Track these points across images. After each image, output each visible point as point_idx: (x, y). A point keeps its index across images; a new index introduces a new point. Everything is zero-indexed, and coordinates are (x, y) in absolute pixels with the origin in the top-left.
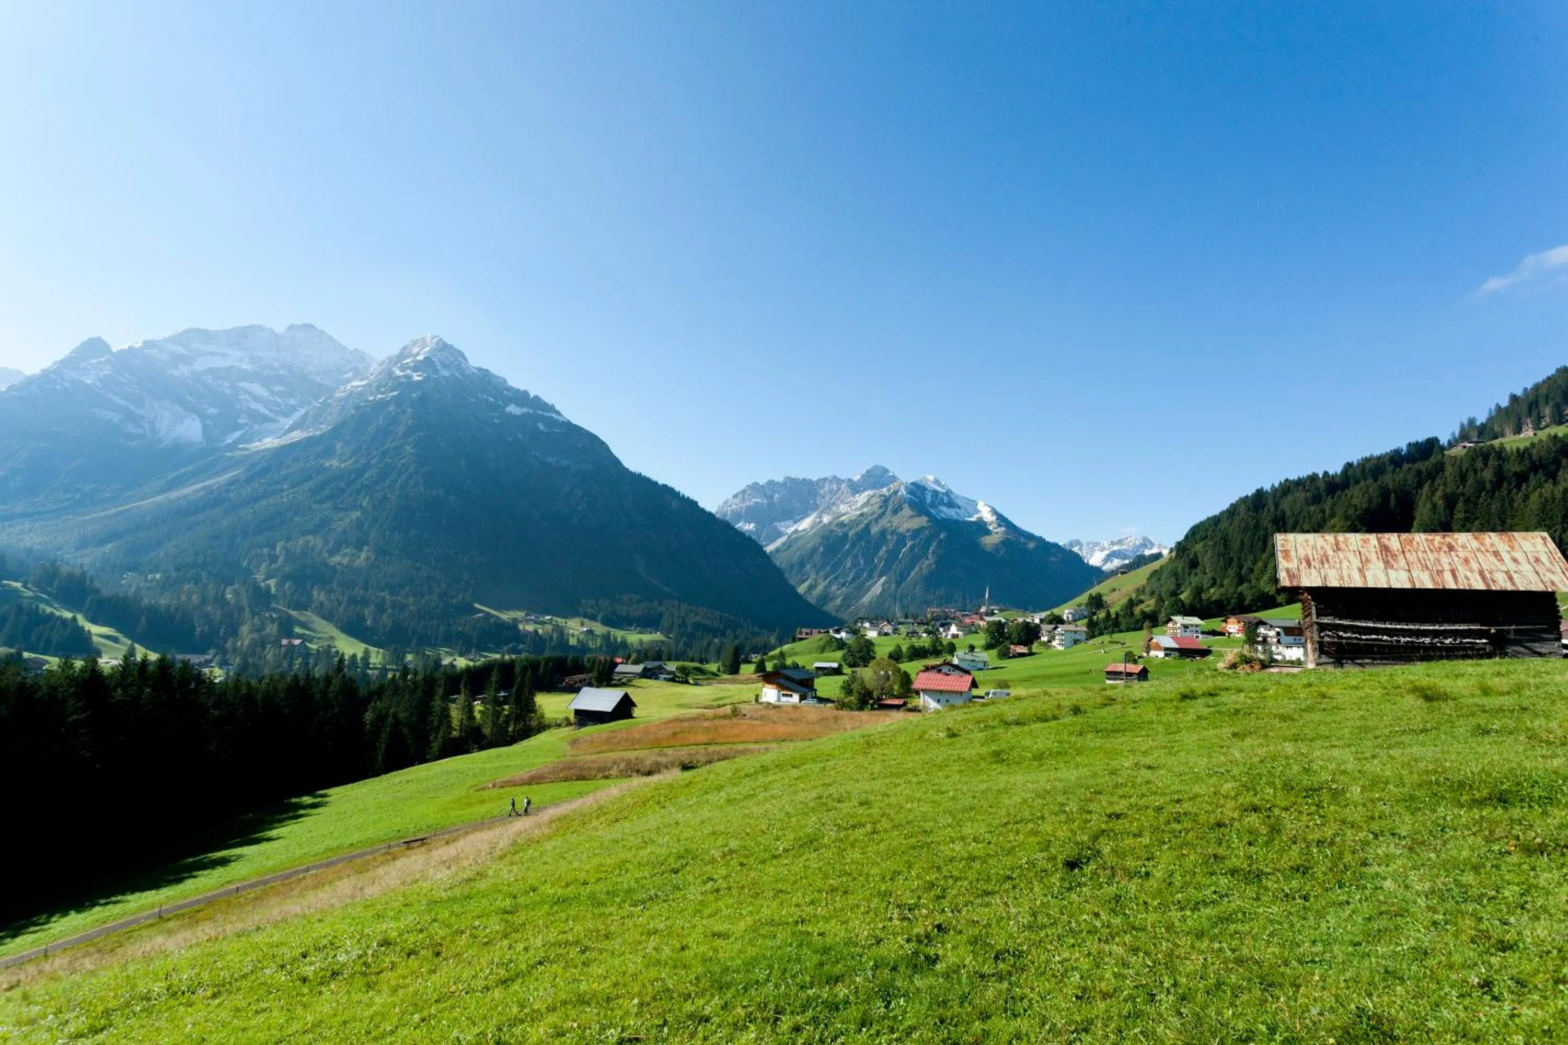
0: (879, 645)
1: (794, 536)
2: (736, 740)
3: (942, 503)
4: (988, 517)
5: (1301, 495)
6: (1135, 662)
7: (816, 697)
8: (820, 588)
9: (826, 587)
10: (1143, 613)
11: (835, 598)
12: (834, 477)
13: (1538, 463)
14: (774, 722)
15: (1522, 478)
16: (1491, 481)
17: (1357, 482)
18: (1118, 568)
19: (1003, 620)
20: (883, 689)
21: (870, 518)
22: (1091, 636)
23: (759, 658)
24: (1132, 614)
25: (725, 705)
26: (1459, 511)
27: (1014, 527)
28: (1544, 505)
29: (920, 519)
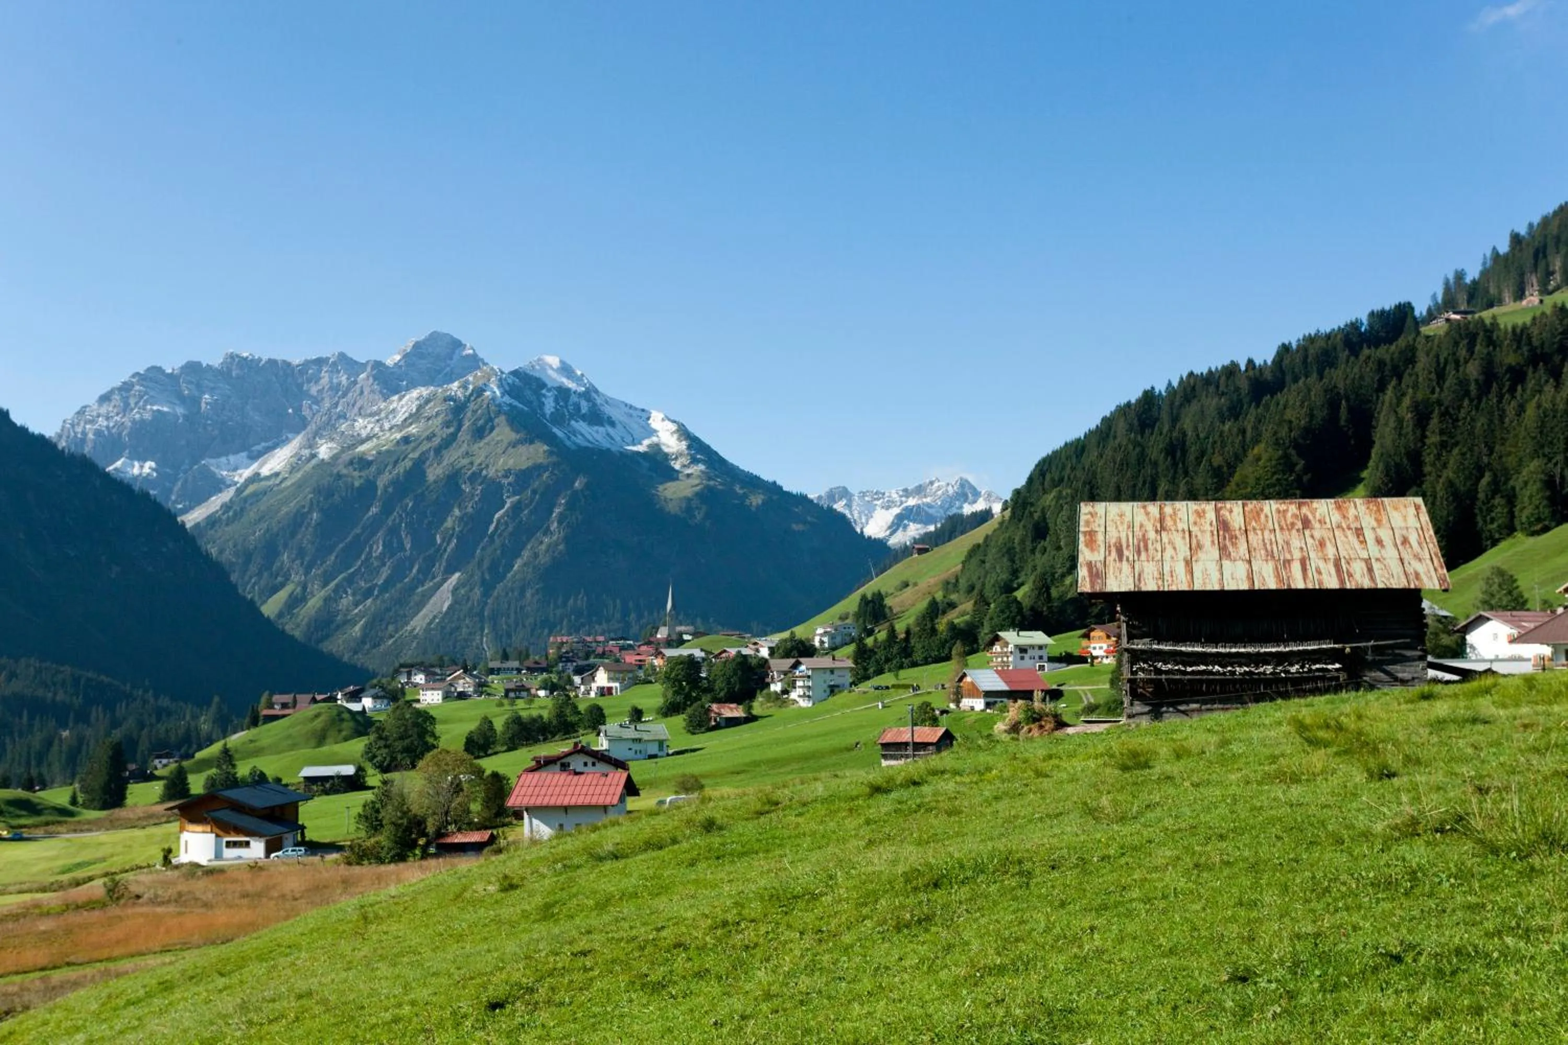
0: (445, 722)
1: (251, 489)
2: (116, 952)
3: (577, 413)
4: (671, 443)
5: (1212, 403)
6: (934, 722)
7: (303, 843)
8: (314, 603)
9: (327, 600)
10: (952, 627)
11: (350, 622)
12: (342, 356)
13: (1539, 351)
14: (206, 905)
15: (1518, 376)
16: (1476, 381)
17: (1296, 380)
18: (916, 541)
19: (698, 654)
20: (447, 813)
21: (425, 446)
22: (861, 677)
23: (173, 766)
24: (934, 631)
25: (91, 879)
26: (1433, 432)
27: (723, 461)
28: (1543, 422)
29: (532, 448)
